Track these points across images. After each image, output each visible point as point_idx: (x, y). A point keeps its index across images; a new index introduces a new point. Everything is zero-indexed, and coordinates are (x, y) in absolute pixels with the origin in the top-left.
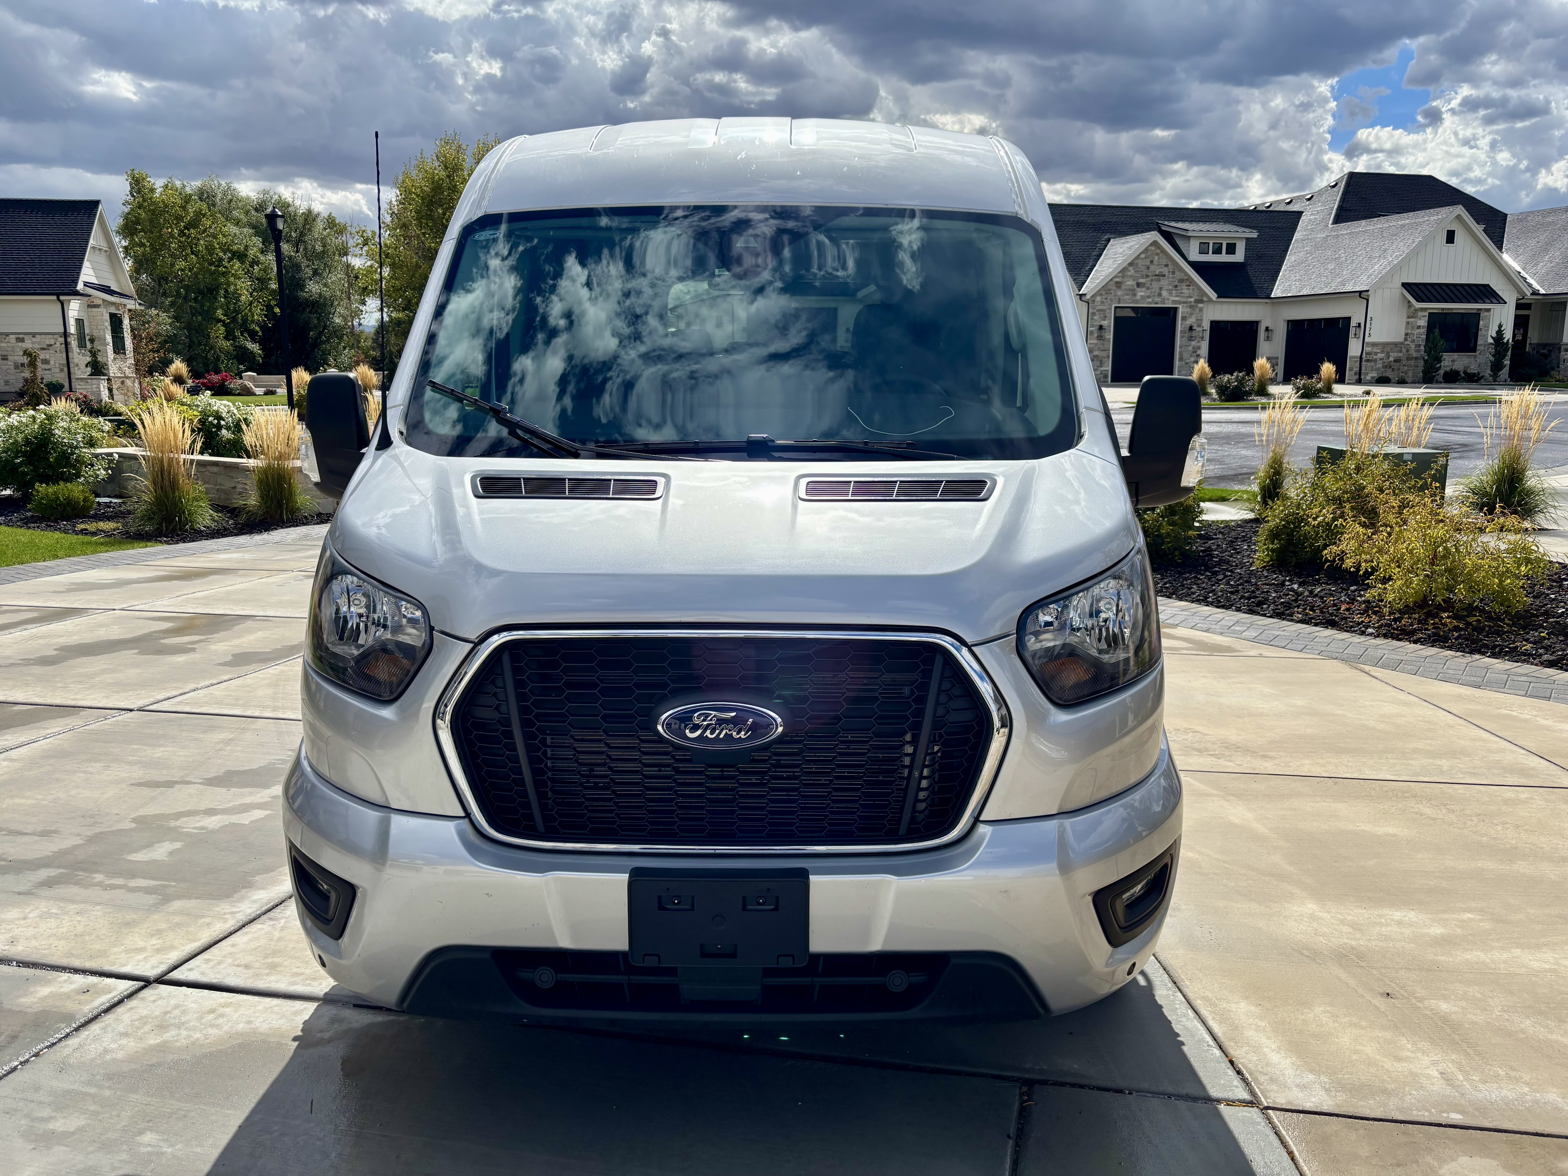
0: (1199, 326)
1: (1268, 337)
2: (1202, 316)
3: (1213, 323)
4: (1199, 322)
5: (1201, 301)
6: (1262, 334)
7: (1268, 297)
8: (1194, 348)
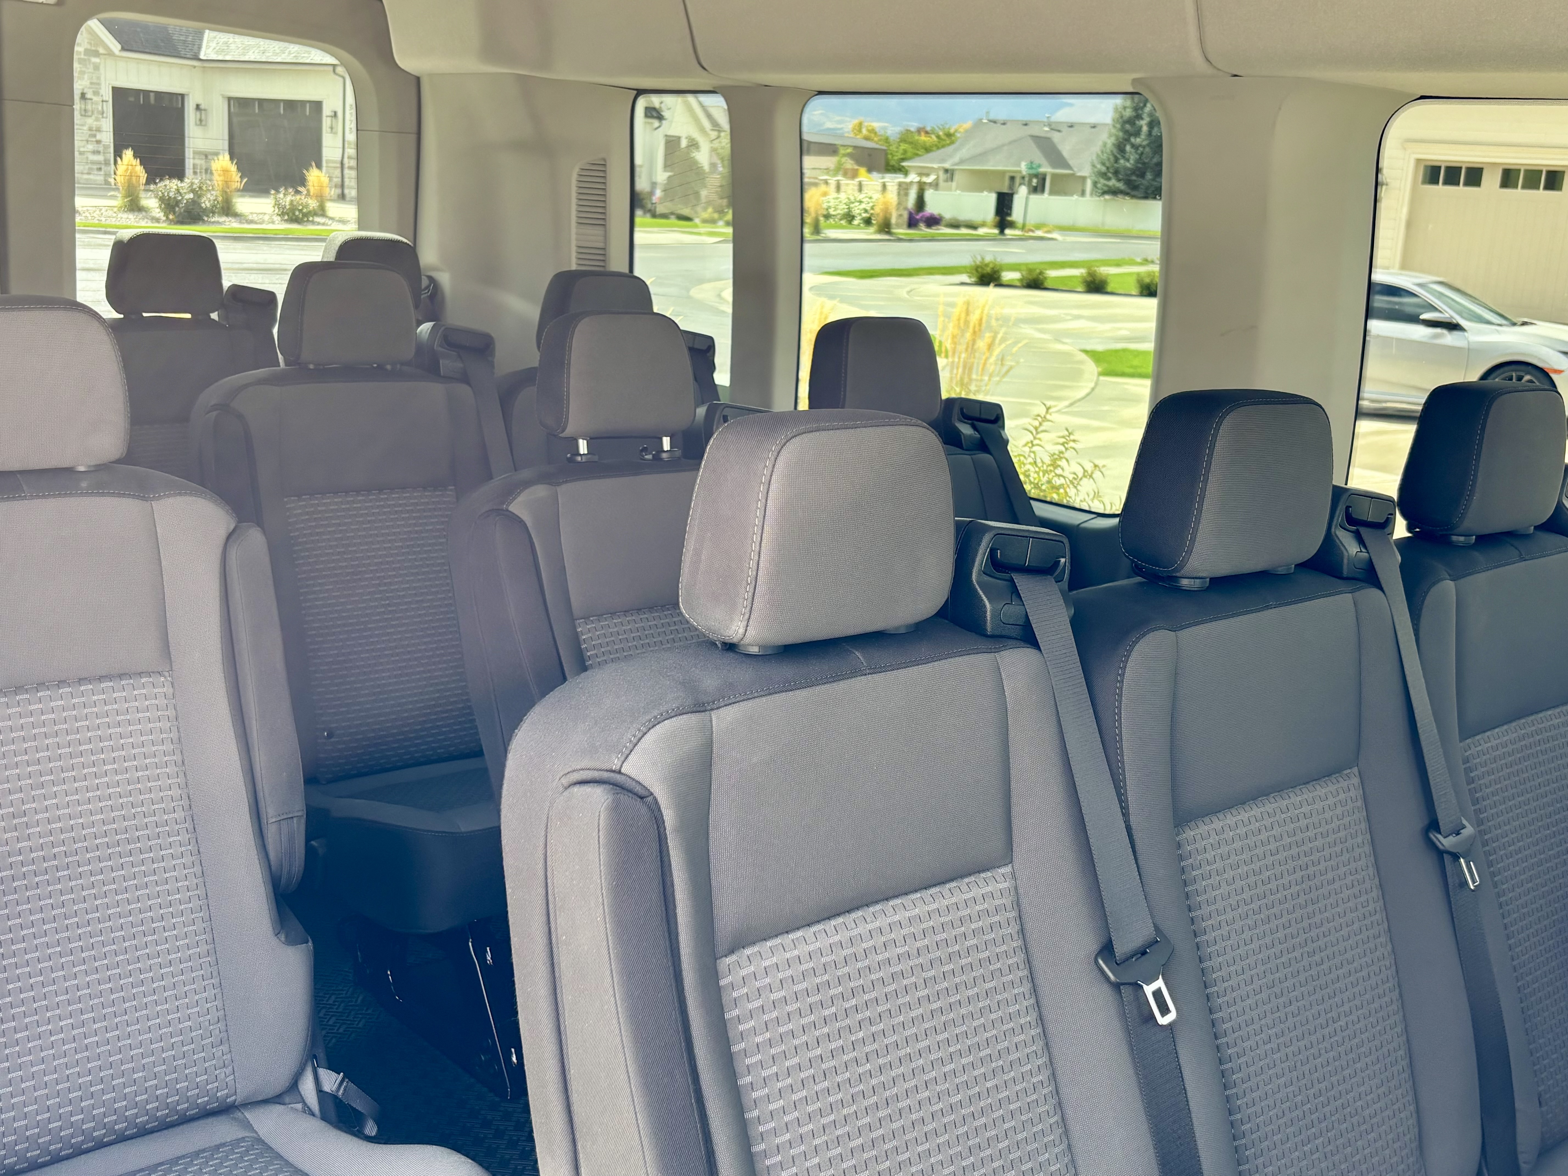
0: (96, 93)
1: (201, 120)
2: (99, 78)
3: (119, 93)
4: (96, 85)
5: (96, 54)
6: (190, 116)
7: (196, 58)
8: (90, 129)
